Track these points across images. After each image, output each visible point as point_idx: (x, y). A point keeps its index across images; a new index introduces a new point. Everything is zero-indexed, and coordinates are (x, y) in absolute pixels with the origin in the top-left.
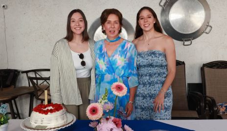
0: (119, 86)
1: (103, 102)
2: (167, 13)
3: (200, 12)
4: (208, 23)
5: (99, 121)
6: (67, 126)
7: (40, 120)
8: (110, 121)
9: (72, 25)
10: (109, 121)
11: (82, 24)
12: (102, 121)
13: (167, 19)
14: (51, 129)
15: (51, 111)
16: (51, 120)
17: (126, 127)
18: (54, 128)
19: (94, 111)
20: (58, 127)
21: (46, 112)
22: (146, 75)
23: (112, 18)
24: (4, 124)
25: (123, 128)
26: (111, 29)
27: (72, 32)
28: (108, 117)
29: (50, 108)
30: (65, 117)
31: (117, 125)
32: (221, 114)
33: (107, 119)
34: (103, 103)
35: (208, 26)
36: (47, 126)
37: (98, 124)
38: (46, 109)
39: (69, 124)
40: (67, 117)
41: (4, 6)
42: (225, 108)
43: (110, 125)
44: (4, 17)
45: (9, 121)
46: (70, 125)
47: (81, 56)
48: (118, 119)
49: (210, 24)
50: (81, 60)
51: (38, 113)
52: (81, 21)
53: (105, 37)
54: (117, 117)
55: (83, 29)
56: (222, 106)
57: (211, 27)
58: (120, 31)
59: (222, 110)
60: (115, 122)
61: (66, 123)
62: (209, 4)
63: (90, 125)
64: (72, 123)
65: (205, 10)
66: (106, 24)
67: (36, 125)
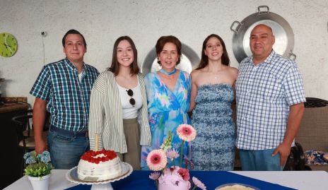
0: (186, 128)
1: (166, 148)
2: (241, 38)
3: (281, 38)
4: (291, 51)
5: (161, 172)
6: (123, 178)
7: (89, 170)
8: (176, 171)
9: (119, 55)
10: (173, 173)
11: (131, 54)
12: (165, 171)
13: (241, 46)
14: (103, 181)
15: (103, 160)
16: (103, 170)
17: (195, 180)
18: (107, 180)
19: (156, 159)
20: (112, 179)
21: (97, 161)
22: (213, 112)
23: (169, 47)
24: (45, 174)
25: (191, 180)
26: (167, 60)
27: (119, 64)
28: (172, 167)
29: (102, 156)
30: (120, 167)
31: (183, 177)
32: (309, 163)
33: (172, 170)
34: (165, 150)
35: (291, 54)
36: (98, 178)
37: (160, 176)
38: (97, 157)
39: (124, 175)
40: (122, 167)
41: (43, 33)
42: (314, 157)
43: (175, 176)
44: (44, 46)
45: (51, 171)
46: (126, 176)
47: (130, 93)
48: (184, 170)
49: (294, 52)
50: (129, 98)
51: (87, 162)
52: (129, 50)
53: (160, 68)
54: (183, 167)
55: (131, 60)
56: (310, 153)
57: (295, 56)
58: (178, 62)
59: (311, 159)
60: (181, 173)
61: (120, 175)
62: (292, 27)
63: (150, 177)
64: (129, 174)
65: (287, 35)
66: (162, 54)
67: (85, 176)
